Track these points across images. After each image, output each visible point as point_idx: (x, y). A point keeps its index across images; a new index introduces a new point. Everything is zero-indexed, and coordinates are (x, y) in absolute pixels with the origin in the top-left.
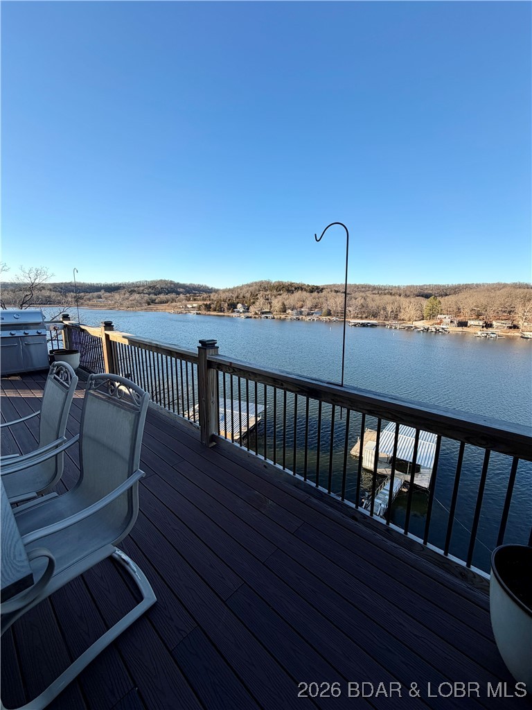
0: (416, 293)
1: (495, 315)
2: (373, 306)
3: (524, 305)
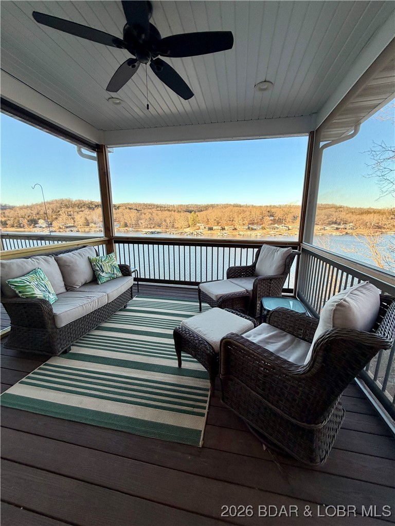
0: (184, 210)
1: (226, 222)
2: (157, 219)
3: (238, 216)
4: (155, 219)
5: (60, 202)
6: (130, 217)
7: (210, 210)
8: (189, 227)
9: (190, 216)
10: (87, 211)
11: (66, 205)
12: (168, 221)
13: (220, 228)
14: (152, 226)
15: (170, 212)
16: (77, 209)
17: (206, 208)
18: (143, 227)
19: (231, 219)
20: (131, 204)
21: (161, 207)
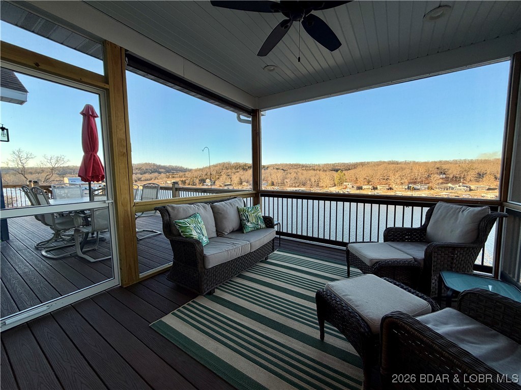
0: (330, 168)
1: (378, 181)
2: (302, 178)
3: (394, 175)
4: (300, 178)
5: (222, 165)
6: (277, 177)
7: (359, 169)
8: (335, 186)
9: (336, 174)
10: (241, 172)
11: (226, 167)
12: (313, 180)
13: (371, 187)
14: (297, 185)
15: (315, 172)
16: (234, 170)
17: (355, 166)
18: (288, 185)
19: (386, 178)
20: (279, 165)
21: (307, 166)
